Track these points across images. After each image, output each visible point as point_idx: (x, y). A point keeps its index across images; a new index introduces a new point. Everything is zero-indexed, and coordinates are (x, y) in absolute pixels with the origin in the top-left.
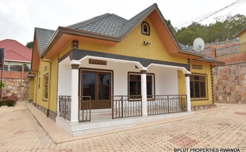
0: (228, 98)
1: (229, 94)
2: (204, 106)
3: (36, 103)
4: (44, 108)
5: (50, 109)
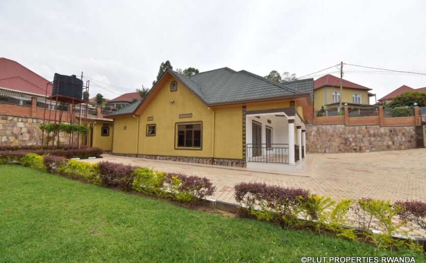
3: (140, 153)
4: (186, 157)
5: (215, 157)
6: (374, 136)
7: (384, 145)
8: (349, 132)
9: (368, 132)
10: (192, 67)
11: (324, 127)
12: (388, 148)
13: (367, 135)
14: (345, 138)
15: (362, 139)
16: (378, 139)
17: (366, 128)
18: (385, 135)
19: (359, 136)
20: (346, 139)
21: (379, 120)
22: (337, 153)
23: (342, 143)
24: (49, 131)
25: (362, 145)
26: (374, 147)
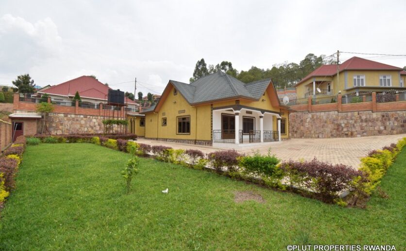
0: (295, 135)
1: (296, 132)
2: (285, 139)
3: (159, 137)
4: (182, 140)
5: (197, 139)
6: (366, 121)
7: (375, 130)
8: (342, 118)
9: (360, 117)
10: (225, 61)
11: (318, 114)
12: (380, 132)
13: (359, 121)
14: (337, 124)
15: (354, 125)
16: (370, 124)
17: (359, 114)
18: (377, 120)
19: (351, 121)
20: (339, 125)
21: (372, 106)
22: (329, 138)
23: (334, 129)
24: (107, 124)
25: (354, 130)
26: (365, 132)
